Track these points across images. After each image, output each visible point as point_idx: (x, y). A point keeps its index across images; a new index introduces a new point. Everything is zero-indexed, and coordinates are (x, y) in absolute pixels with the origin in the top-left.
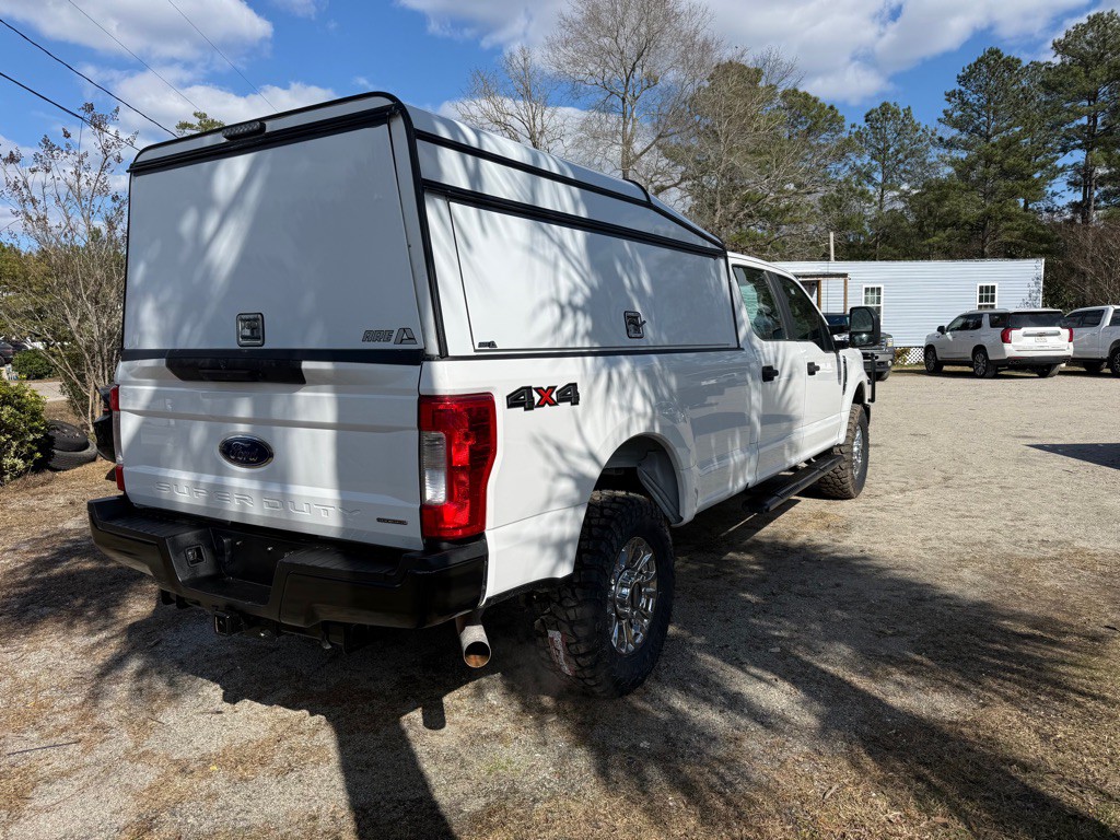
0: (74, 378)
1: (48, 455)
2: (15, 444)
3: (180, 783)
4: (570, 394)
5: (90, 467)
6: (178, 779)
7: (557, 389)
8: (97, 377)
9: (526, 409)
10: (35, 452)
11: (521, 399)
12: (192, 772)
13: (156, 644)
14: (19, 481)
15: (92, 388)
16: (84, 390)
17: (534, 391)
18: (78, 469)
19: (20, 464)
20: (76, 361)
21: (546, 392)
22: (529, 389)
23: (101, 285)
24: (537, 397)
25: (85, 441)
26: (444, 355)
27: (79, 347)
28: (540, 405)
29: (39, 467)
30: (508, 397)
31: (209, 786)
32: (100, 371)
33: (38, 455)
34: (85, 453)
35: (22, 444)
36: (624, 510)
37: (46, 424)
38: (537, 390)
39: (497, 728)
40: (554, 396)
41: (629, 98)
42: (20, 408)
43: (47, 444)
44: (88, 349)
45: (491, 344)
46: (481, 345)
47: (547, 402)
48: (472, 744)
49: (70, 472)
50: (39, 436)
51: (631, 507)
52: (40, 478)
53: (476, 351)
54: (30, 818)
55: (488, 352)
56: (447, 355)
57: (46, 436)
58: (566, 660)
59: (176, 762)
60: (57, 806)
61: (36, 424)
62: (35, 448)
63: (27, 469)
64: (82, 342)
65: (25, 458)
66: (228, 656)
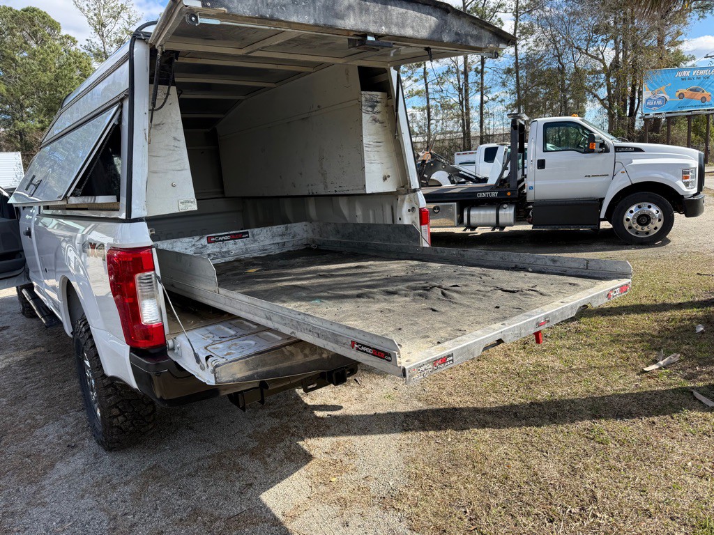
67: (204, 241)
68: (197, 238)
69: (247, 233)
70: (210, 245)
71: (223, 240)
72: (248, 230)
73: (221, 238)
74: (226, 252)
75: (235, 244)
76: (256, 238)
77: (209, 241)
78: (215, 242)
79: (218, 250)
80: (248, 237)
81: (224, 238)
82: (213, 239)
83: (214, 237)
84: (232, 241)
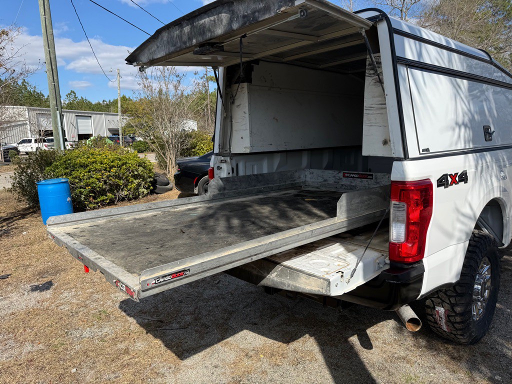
0: (162, 154)
1: (155, 188)
2: (143, 183)
3: (247, 362)
4: (463, 178)
5: (170, 192)
6: (245, 359)
7: (458, 175)
8: (171, 154)
9: (445, 188)
10: (150, 186)
11: (443, 182)
12: (251, 357)
13: (218, 282)
14: (145, 198)
15: (169, 158)
16: (165, 159)
17: (448, 176)
18: (166, 193)
19: (146, 192)
20: (162, 147)
21: (453, 176)
22: (446, 175)
23: (172, 114)
24: (450, 180)
25: (167, 182)
26: (406, 157)
27: (164, 141)
28: (451, 184)
29: (152, 192)
30: (437, 181)
31: (261, 366)
32: (172, 151)
33: (152, 187)
34: (168, 187)
35: (146, 183)
36: (482, 242)
37: (154, 175)
38: (450, 175)
39: (402, 354)
40: (457, 179)
41: (404, 10)
42: (145, 167)
43: (154, 183)
44: (167, 142)
45: (427, 150)
46: (423, 150)
47: (454, 182)
48: (391, 362)
49: (163, 194)
50: (152, 179)
51: (485, 240)
52: (152, 197)
53: (420, 154)
54: (185, 370)
55: (427, 155)
56: (409, 158)
57: (154, 180)
58: (446, 323)
59: (243, 350)
60: (195, 366)
61: (151, 174)
62: (150, 185)
63: (148, 194)
64: (165, 140)
65: (147, 189)
66: (251, 293)
67: (341, 175)
68: (337, 172)
69: (372, 175)
70: (344, 179)
71: (353, 177)
72: (374, 174)
73: (352, 175)
74: (354, 186)
75: (361, 182)
76: (378, 181)
77: (344, 176)
78: (347, 177)
79: (349, 183)
80: (372, 179)
81: (354, 175)
82: (346, 175)
83: (348, 173)
84: (359, 179)
